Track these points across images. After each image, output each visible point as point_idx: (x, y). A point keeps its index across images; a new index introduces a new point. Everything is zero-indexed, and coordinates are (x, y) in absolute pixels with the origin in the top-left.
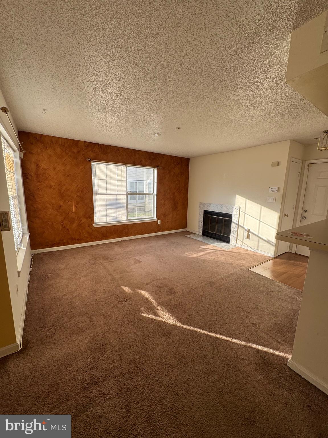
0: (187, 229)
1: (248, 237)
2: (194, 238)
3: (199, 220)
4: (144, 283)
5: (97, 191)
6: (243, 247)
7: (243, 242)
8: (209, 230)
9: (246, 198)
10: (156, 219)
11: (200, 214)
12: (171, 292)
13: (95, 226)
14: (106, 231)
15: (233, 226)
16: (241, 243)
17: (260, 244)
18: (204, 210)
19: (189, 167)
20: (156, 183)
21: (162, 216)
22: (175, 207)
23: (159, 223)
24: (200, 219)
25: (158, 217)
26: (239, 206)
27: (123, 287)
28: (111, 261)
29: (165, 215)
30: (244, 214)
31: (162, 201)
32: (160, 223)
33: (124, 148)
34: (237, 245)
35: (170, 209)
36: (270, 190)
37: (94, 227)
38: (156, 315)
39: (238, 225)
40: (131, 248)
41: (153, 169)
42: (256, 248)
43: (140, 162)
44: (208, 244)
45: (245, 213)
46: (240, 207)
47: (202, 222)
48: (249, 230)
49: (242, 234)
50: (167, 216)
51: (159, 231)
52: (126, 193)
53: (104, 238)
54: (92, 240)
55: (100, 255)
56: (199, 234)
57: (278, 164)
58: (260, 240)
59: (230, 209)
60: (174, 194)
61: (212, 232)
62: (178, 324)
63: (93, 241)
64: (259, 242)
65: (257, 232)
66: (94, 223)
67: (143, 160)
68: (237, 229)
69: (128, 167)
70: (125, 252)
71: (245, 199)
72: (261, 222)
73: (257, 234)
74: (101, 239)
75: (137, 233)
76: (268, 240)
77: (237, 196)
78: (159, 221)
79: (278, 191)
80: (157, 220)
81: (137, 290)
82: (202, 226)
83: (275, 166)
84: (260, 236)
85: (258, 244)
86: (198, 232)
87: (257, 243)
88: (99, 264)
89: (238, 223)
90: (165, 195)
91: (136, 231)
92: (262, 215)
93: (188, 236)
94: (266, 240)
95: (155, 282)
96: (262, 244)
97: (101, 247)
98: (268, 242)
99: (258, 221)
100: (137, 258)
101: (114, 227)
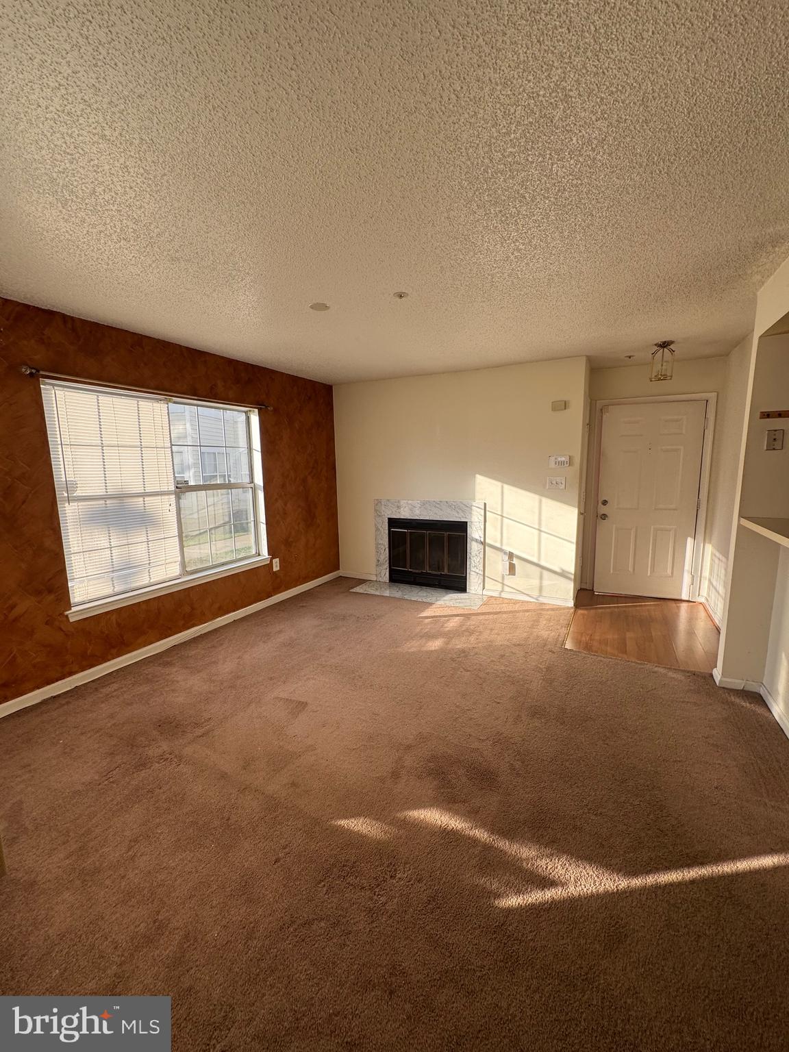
0: (341, 573)
1: (512, 569)
2: (378, 593)
3: (377, 544)
4: (382, 780)
5: (69, 487)
6: (504, 595)
7: (503, 584)
8: (408, 565)
9: (503, 482)
10: (267, 557)
11: (377, 529)
12: (484, 778)
13: (75, 614)
14: (118, 624)
15: (474, 549)
16: (499, 587)
17: (545, 583)
18: (389, 519)
19: (332, 409)
20: (260, 454)
21: (283, 547)
22: (309, 518)
23: (276, 566)
24: (381, 542)
25: (272, 551)
26: (483, 502)
27: (343, 822)
28: (199, 732)
29: (287, 543)
30: (500, 517)
31: (280, 504)
32: (278, 568)
33: (159, 341)
34: (485, 592)
35: (299, 524)
36: (554, 463)
37: (71, 620)
38: (546, 882)
39: (484, 543)
40: (226, 663)
41: (246, 412)
42: (535, 594)
43: (212, 388)
44: (431, 604)
45: (502, 516)
46: (485, 504)
47: (387, 550)
48: (512, 553)
49: (498, 565)
50: (294, 544)
51: (277, 590)
52: (172, 488)
53: (114, 651)
54: (67, 669)
55: (135, 720)
56: (380, 579)
57: (566, 405)
58: (545, 573)
59: (460, 511)
60: (304, 480)
61: (417, 571)
62: (623, 883)
63: (71, 674)
64: (541, 578)
65: (536, 555)
66: (69, 606)
67: (220, 384)
68: (482, 556)
69: (175, 403)
70: (225, 684)
71: (499, 484)
72: (542, 533)
73: (535, 560)
74: (104, 659)
75: (220, 608)
76: (563, 571)
77: (480, 479)
78: (274, 561)
79: (571, 462)
80: (271, 561)
81: (399, 815)
82: (387, 559)
83: (558, 410)
84: (543, 563)
85: (541, 583)
86: (376, 575)
87: (536, 582)
88: (162, 758)
89: (482, 540)
90: (283, 486)
91: (217, 606)
92: (543, 518)
93: (358, 589)
94: (558, 570)
95: (409, 761)
96: (549, 580)
97: (115, 686)
98: (563, 574)
99: (536, 532)
100: (283, 691)
101: (144, 607)
